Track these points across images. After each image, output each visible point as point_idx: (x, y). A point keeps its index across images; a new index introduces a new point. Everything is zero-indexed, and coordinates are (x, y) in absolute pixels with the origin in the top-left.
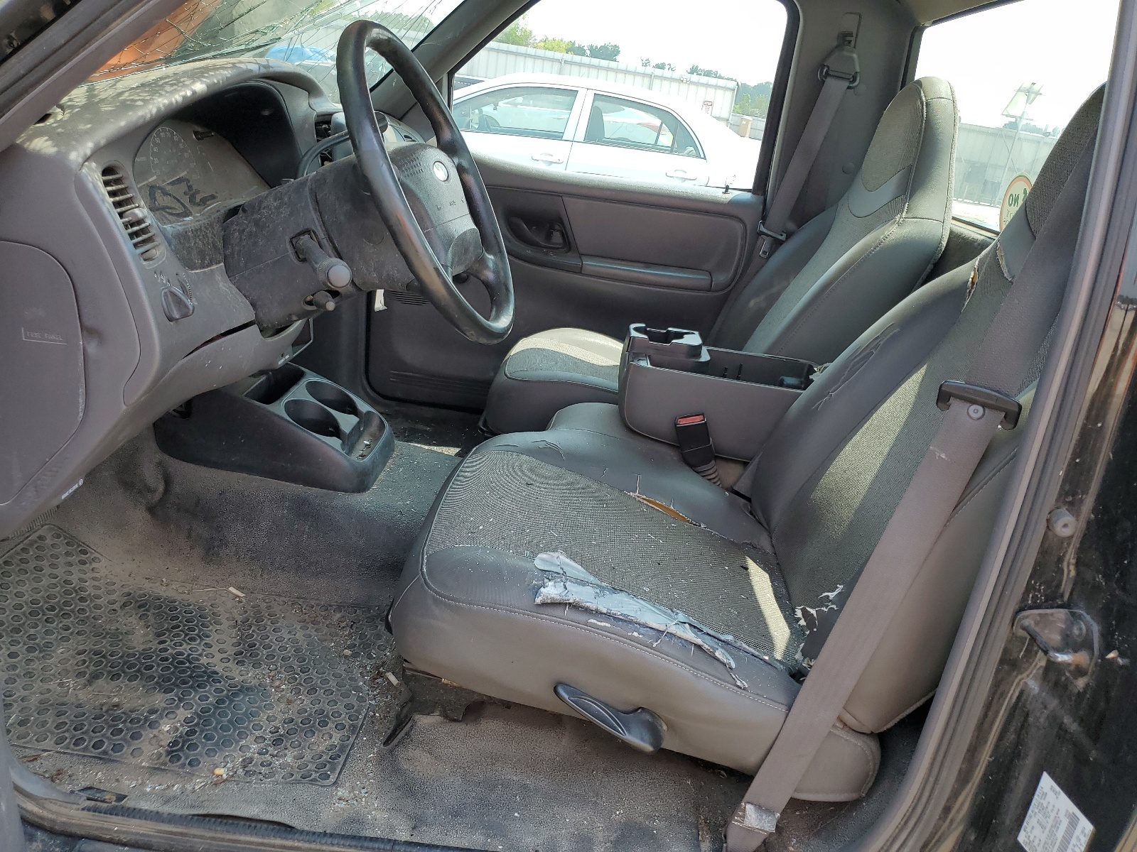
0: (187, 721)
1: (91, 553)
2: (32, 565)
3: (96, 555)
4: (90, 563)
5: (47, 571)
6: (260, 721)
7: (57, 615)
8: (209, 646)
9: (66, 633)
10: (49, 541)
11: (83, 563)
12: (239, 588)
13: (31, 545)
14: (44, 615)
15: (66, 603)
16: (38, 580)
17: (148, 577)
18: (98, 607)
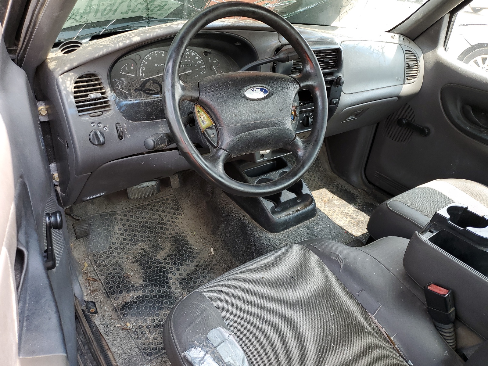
0: (139, 297)
1: (180, 211)
2: (156, 208)
3: (182, 213)
4: (177, 215)
5: (159, 213)
6: (161, 313)
7: (149, 231)
8: (178, 269)
9: (146, 239)
10: (169, 201)
11: (175, 214)
12: (215, 250)
13: (162, 201)
14: (145, 229)
15: (155, 228)
16: (154, 215)
17: (192, 229)
18: (164, 234)
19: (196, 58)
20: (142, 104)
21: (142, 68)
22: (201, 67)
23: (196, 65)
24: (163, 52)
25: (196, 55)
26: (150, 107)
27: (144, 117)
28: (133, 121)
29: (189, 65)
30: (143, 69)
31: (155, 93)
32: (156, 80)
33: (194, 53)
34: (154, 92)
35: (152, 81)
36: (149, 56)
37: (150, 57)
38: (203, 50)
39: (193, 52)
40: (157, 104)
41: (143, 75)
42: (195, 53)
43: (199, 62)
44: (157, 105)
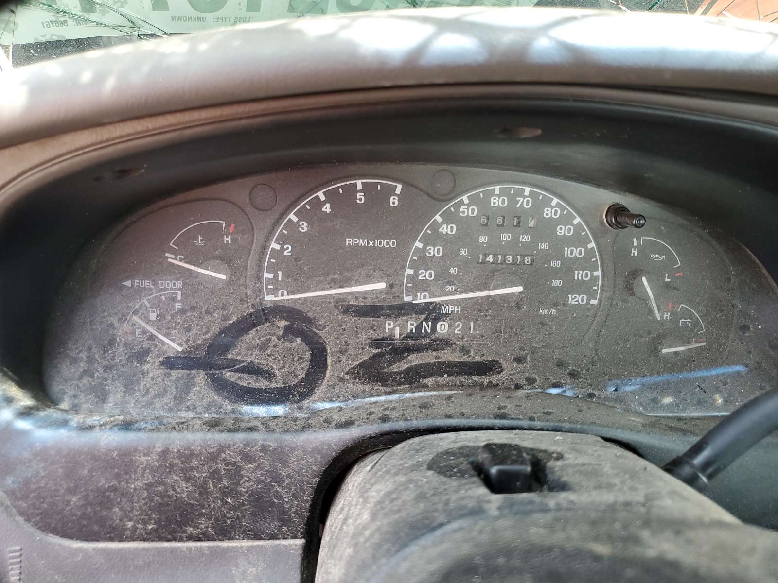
19: (562, 231)
20: (143, 459)
21: (278, 247)
22: (580, 275)
23: (555, 264)
24: (399, 188)
25: (566, 220)
26: (187, 479)
27: (145, 523)
28: (71, 538)
29: (523, 256)
30: (282, 250)
31: (266, 391)
32: (309, 321)
33: (558, 205)
34: (262, 384)
35: (283, 323)
36: (323, 198)
37: (325, 202)
38: (609, 197)
39: (555, 201)
40: (234, 464)
41: (276, 276)
42: (563, 209)
43: (576, 252)
44: (235, 473)
